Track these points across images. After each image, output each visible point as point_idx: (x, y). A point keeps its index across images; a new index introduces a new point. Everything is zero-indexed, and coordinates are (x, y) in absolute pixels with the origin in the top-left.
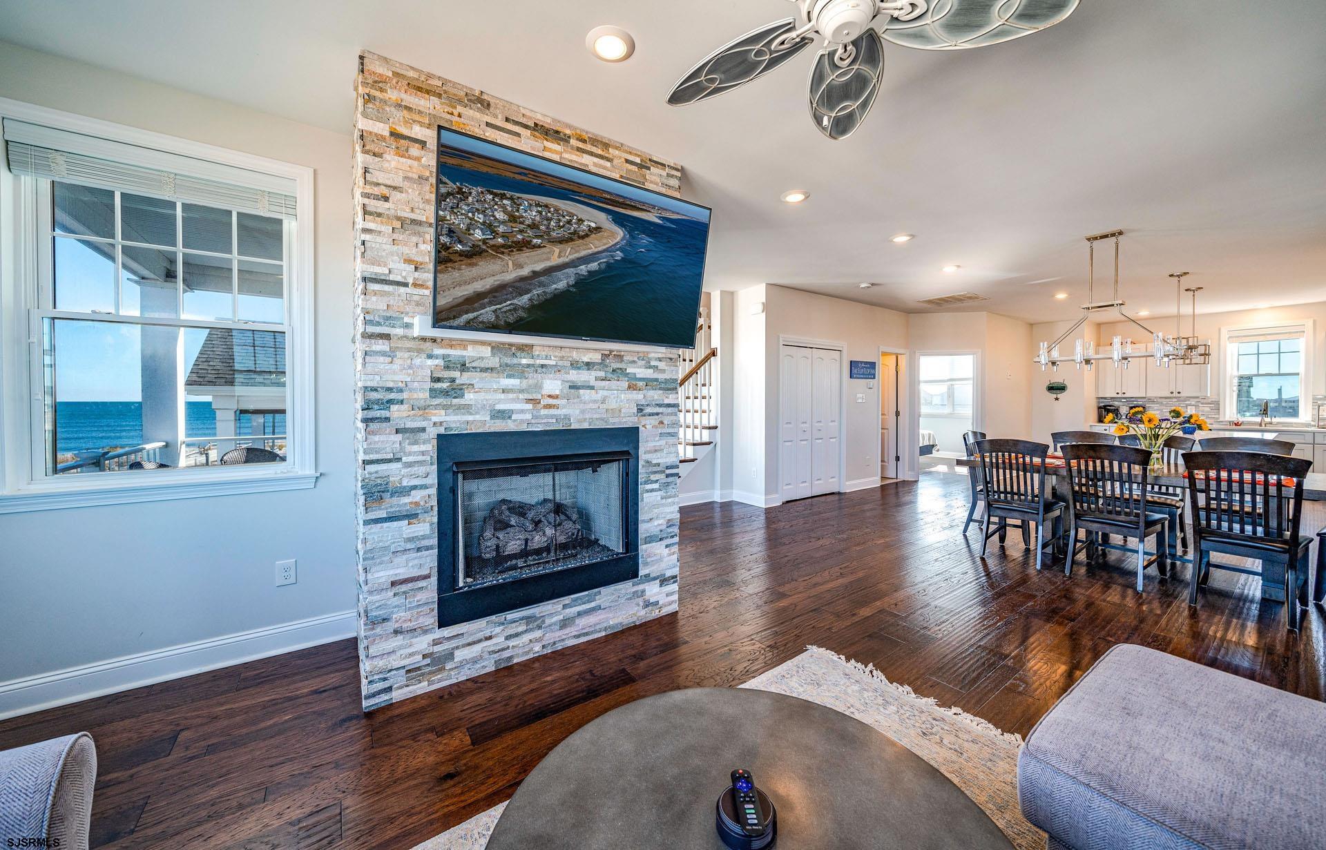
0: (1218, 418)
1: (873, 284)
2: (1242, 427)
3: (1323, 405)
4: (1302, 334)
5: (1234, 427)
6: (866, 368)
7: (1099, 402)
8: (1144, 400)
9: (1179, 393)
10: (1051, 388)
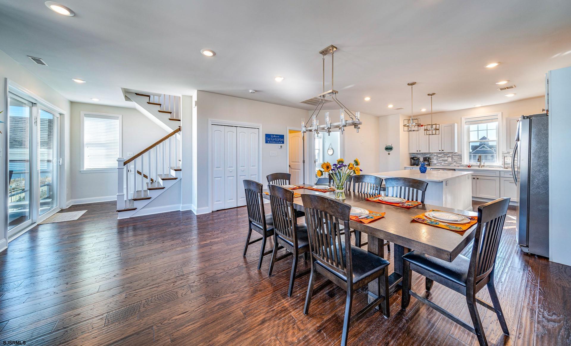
0: (461, 163)
1: (256, 91)
2: (471, 168)
3: (506, 156)
4: (497, 120)
5: (468, 168)
6: (277, 138)
7: (411, 156)
8: (430, 154)
9: (443, 150)
10: (387, 149)
